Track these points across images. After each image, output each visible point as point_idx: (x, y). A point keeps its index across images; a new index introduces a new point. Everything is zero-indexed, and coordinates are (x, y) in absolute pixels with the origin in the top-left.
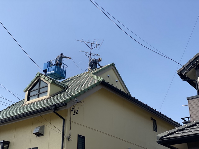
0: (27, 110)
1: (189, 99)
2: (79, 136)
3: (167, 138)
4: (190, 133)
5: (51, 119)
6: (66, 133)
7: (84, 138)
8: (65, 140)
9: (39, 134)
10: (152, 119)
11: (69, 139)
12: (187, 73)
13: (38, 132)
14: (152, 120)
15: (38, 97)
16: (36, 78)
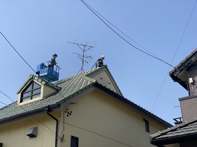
0: (20, 112)
1: (181, 100)
2: (72, 137)
3: (160, 139)
4: (182, 134)
5: (44, 120)
7: (77, 139)
9: (32, 136)
11: (62, 140)
12: (179, 75)
13: (31, 134)
14: (144, 120)
15: (31, 99)
16: (29, 80)
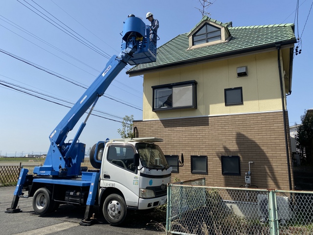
5: (255, 59)
13: (244, 72)
15: (207, 42)
16: (203, 22)
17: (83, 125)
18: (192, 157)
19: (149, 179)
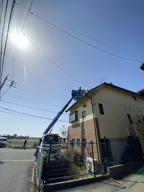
2: (99, 104)
5: (87, 100)
6: (93, 103)
7: (101, 105)
8: (93, 105)
10: (133, 96)
11: (94, 105)
13: (84, 106)
17: (51, 130)
18: (77, 139)
19: (44, 147)
